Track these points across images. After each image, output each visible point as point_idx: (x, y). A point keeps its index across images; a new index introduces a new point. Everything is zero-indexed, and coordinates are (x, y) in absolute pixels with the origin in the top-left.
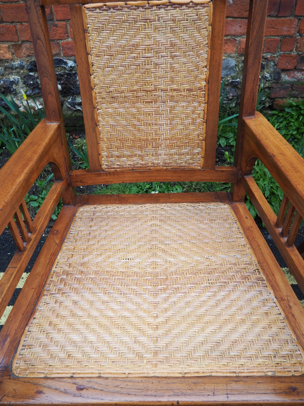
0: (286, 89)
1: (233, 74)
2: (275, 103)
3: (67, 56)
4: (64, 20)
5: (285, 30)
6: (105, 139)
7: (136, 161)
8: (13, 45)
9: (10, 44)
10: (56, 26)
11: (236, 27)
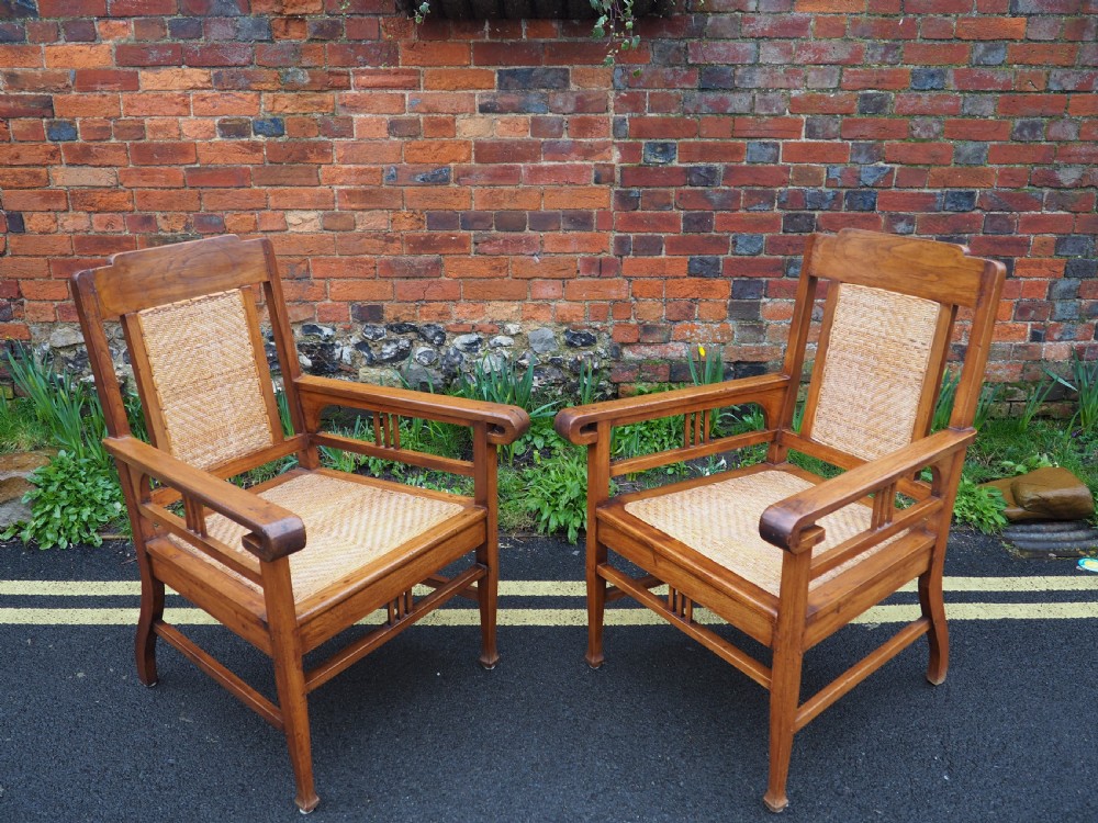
0: (631, 369)
1: (553, 350)
2: (620, 389)
3: (323, 321)
4: (323, 278)
5: (614, 293)
10: (313, 284)
11: (548, 290)
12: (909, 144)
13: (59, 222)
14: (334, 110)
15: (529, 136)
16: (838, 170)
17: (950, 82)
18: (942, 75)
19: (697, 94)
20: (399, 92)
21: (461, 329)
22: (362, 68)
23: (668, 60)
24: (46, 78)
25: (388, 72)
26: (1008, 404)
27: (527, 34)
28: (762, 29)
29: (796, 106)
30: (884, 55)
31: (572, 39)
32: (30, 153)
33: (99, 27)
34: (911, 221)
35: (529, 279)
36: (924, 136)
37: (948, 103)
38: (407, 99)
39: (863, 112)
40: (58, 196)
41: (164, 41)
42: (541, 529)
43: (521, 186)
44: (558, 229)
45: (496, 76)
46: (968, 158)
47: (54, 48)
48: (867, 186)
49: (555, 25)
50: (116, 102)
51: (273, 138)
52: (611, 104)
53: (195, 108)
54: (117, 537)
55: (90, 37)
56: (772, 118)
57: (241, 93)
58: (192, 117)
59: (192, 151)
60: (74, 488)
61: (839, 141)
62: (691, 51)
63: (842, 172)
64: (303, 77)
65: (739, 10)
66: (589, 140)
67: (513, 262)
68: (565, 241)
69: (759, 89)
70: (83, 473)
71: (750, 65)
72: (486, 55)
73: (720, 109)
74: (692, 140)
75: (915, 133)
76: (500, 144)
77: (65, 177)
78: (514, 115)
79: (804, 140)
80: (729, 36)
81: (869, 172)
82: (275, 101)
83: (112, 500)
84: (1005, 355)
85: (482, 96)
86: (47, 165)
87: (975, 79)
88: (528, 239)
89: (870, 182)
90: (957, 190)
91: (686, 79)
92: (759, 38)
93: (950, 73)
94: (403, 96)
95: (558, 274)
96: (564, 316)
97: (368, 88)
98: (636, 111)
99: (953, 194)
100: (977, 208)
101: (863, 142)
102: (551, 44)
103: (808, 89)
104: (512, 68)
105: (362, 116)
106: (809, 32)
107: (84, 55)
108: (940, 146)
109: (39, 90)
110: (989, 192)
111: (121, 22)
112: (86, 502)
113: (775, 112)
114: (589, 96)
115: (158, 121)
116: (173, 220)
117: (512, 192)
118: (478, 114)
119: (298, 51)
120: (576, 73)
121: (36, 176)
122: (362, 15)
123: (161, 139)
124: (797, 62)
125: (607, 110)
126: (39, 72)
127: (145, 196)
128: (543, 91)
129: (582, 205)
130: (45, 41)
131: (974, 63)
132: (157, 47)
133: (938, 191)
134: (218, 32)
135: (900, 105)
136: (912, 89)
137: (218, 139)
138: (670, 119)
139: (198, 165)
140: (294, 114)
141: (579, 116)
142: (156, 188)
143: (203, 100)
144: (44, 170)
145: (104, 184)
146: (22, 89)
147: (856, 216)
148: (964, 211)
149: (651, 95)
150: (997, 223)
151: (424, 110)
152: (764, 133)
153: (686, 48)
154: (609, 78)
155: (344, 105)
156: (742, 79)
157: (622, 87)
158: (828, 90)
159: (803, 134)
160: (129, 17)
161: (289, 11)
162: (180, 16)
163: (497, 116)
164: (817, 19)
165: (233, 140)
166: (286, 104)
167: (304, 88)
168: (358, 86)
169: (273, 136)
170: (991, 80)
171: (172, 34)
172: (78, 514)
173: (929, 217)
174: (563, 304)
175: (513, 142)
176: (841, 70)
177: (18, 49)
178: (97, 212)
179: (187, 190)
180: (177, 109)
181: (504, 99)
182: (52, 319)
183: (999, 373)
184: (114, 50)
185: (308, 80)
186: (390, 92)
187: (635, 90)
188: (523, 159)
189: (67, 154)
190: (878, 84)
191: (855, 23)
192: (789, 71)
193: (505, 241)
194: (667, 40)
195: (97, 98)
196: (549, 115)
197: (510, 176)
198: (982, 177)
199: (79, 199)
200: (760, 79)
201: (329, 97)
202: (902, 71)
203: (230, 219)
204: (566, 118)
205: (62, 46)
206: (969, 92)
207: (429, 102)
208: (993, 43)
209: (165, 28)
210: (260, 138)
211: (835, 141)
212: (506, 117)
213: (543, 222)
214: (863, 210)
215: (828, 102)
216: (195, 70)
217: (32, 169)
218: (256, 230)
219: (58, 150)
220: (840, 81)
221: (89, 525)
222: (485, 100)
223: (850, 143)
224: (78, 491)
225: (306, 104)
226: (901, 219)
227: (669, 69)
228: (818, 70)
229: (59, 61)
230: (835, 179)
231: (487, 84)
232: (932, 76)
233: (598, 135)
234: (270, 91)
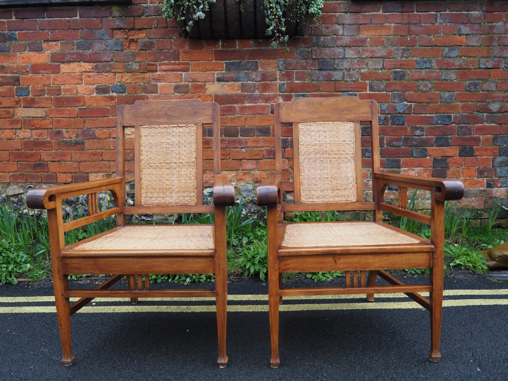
1: (252, 195)
2: (286, 215)
6: (145, 188)
7: (161, 201)
8: (106, 175)
9: (104, 173)
11: (249, 165)
12: (418, 93)
13: (17, 134)
14: (149, 81)
15: (240, 92)
16: (385, 106)
17: (434, 65)
18: (431, 62)
19: (317, 72)
20: (179, 73)
21: (207, 185)
22: (163, 62)
23: (303, 57)
24: (17, 68)
25: (175, 64)
26: (480, 220)
27: (239, 46)
28: (346, 42)
29: (364, 76)
30: (402, 53)
31: (259, 48)
32: (7, 102)
33: (44, 45)
34: (422, 130)
35: (240, 160)
36: (425, 89)
37: (434, 74)
38: (183, 76)
39: (395, 79)
40: (17, 121)
41: (73, 51)
42: (246, 274)
43: (236, 115)
44: (254, 136)
45: (225, 65)
46: (446, 99)
47: (23, 55)
48: (400, 113)
49: (251, 42)
50: (49, 78)
51: (120, 94)
52: (278, 77)
53: (85, 80)
54: (25, 280)
55: (39, 50)
56: (353, 82)
57: (107, 74)
58: (83, 85)
59: (82, 100)
60: (6, 255)
61: (385, 92)
62: (314, 53)
63: (388, 107)
64: (136, 66)
65: (335, 35)
66: (268, 93)
67: (233, 152)
68: (257, 141)
69: (346, 69)
70: (12, 249)
71: (341, 58)
72: (220, 56)
73: (329, 79)
74: (316, 93)
75: (420, 88)
76: (226, 96)
77: (22, 113)
78: (233, 82)
79: (368, 92)
80: (331, 46)
81: (401, 106)
82: (122, 77)
83: (26, 262)
84: (475, 195)
85: (218, 74)
86: (14, 107)
87: (446, 64)
88: (240, 141)
89: (401, 111)
90: (442, 114)
91: (312, 65)
92: (345, 47)
93: (434, 61)
94: (181, 74)
95: (254, 158)
96: (257, 178)
97: (165, 71)
98: (289, 80)
99: (441, 116)
100: (454, 123)
101: (396, 92)
102: (250, 50)
103: (369, 69)
104: (232, 61)
105: (162, 84)
106: (367, 44)
107: (36, 58)
108: (432, 94)
109: (14, 73)
110: (458, 115)
111: (54, 43)
112: (12, 262)
113: (354, 79)
114: (268, 73)
115: (67, 87)
116: (71, 133)
117: (232, 118)
118: (216, 82)
119: (134, 55)
120: (262, 63)
121: (8, 112)
122: (164, 39)
123: (68, 95)
124: (363, 57)
125: (276, 80)
126: (15, 65)
127: (58, 122)
128: (247, 71)
129: (265, 124)
130: (19, 52)
131: (444, 56)
132: (70, 53)
133: (434, 115)
134: (98, 47)
135: (412, 76)
136: (417, 68)
137: (95, 94)
138: (305, 83)
139: (84, 107)
140: (131, 83)
141: (263, 82)
142: (64, 118)
143: (89, 77)
144: (12, 110)
145: (40, 115)
146: (6, 73)
147: (396, 127)
148: (447, 124)
149: (296, 73)
150: (463, 130)
151: (191, 80)
152: (350, 89)
153: (312, 52)
154: (276, 65)
155: (154, 79)
156: (338, 65)
157: (283, 69)
158: (378, 69)
159: (368, 89)
160: (58, 41)
161: (131, 38)
162: (81, 40)
163: (225, 83)
164: (370, 38)
165: (102, 95)
166: (127, 78)
167: (136, 71)
168: (161, 70)
169: (120, 93)
170: (453, 63)
171: (77, 48)
172: (7, 268)
173: (431, 128)
174: (257, 172)
175: (232, 95)
176: (383, 60)
177: (6, 55)
178: (35, 129)
179: (79, 118)
180: (77, 81)
181: (228, 75)
182: (8, 182)
183: (473, 204)
184: (50, 55)
185: (138, 68)
186: (175, 73)
187: (289, 70)
188: (237, 102)
189: (24, 102)
190: (401, 66)
191: (388, 39)
192: (360, 61)
193: (229, 141)
194: (303, 48)
195: (40, 77)
196: (249, 82)
197: (231, 110)
198: (454, 108)
199: (28, 123)
200: (346, 65)
201: (147, 75)
202: (411, 60)
203: (98, 132)
204: (257, 83)
205: (26, 53)
206: (443, 69)
207: (194, 77)
208: (452, 47)
209: (74, 45)
210: (115, 94)
211: (383, 92)
212: (229, 83)
213: (246, 132)
214: (399, 125)
215: (379, 75)
216: (86, 63)
217: (6, 109)
218: (110, 138)
219: (20, 100)
220: (383, 65)
221: (12, 274)
222: (219, 76)
223: (390, 93)
224: (8, 257)
225: (136, 78)
226: (418, 129)
227: (304, 61)
228: (373, 60)
229: (24, 60)
230: (384, 110)
231: (220, 68)
232: (426, 62)
233: (272, 91)
234: (120, 73)
